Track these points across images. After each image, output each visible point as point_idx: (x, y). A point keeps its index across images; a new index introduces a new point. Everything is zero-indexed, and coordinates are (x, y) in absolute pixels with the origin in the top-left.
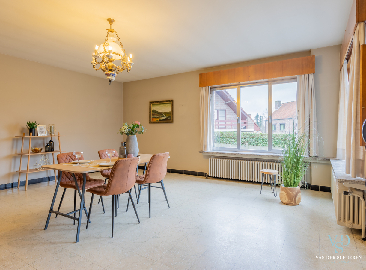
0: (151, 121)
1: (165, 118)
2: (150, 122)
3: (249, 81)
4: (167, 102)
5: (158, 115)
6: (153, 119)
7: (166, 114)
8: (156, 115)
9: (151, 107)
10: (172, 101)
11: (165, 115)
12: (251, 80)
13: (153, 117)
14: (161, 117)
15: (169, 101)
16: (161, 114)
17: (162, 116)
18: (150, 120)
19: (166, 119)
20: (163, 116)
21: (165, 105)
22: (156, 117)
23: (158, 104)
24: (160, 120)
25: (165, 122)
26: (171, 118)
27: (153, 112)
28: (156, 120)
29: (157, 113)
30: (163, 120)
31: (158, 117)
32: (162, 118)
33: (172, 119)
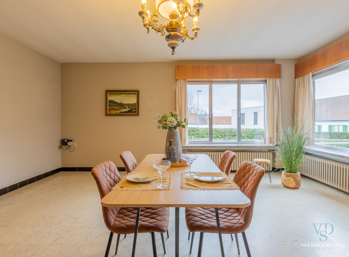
0: (108, 113)
1: (127, 110)
2: (107, 115)
3: (228, 78)
4: (130, 92)
5: (117, 107)
6: (110, 110)
7: (129, 105)
8: (115, 106)
9: (108, 96)
10: (138, 91)
11: (127, 107)
12: (230, 78)
13: (110, 108)
14: (122, 109)
15: (134, 91)
16: (122, 105)
17: (123, 107)
18: (106, 112)
19: (129, 112)
20: (125, 107)
21: (127, 95)
22: (114, 109)
23: (117, 94)
24: (121, 112)
25: (128, 115)
26: (136, 110)
27: (110, 103)
28: (116, 112)
29: (117, 104)
30: (126, 112)
31: (118, 109)
32: (124, 110)
33: (138, 112)
